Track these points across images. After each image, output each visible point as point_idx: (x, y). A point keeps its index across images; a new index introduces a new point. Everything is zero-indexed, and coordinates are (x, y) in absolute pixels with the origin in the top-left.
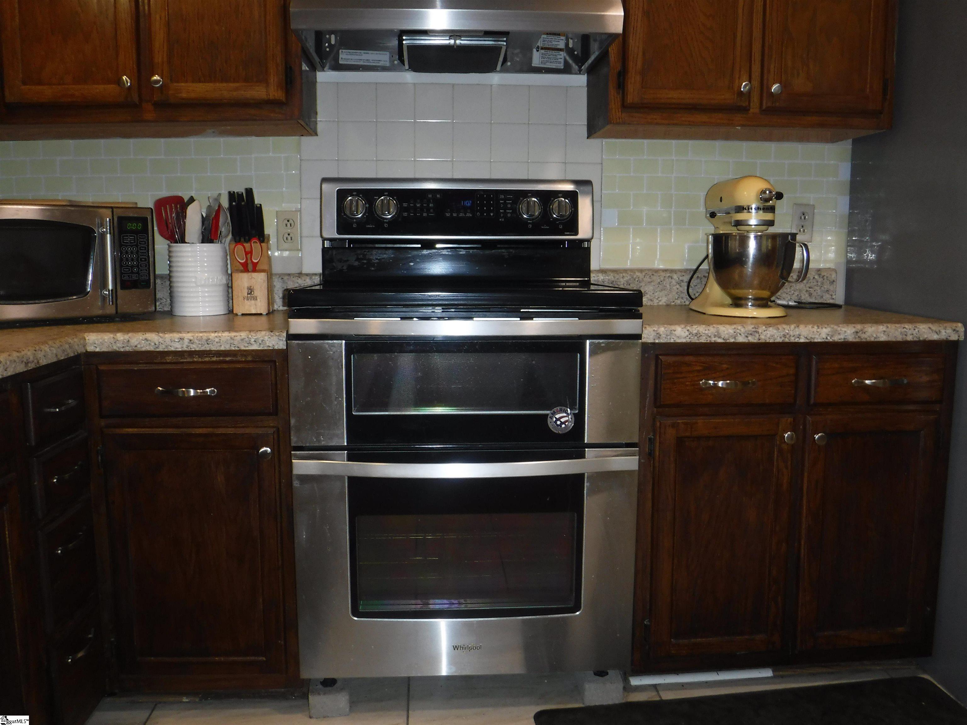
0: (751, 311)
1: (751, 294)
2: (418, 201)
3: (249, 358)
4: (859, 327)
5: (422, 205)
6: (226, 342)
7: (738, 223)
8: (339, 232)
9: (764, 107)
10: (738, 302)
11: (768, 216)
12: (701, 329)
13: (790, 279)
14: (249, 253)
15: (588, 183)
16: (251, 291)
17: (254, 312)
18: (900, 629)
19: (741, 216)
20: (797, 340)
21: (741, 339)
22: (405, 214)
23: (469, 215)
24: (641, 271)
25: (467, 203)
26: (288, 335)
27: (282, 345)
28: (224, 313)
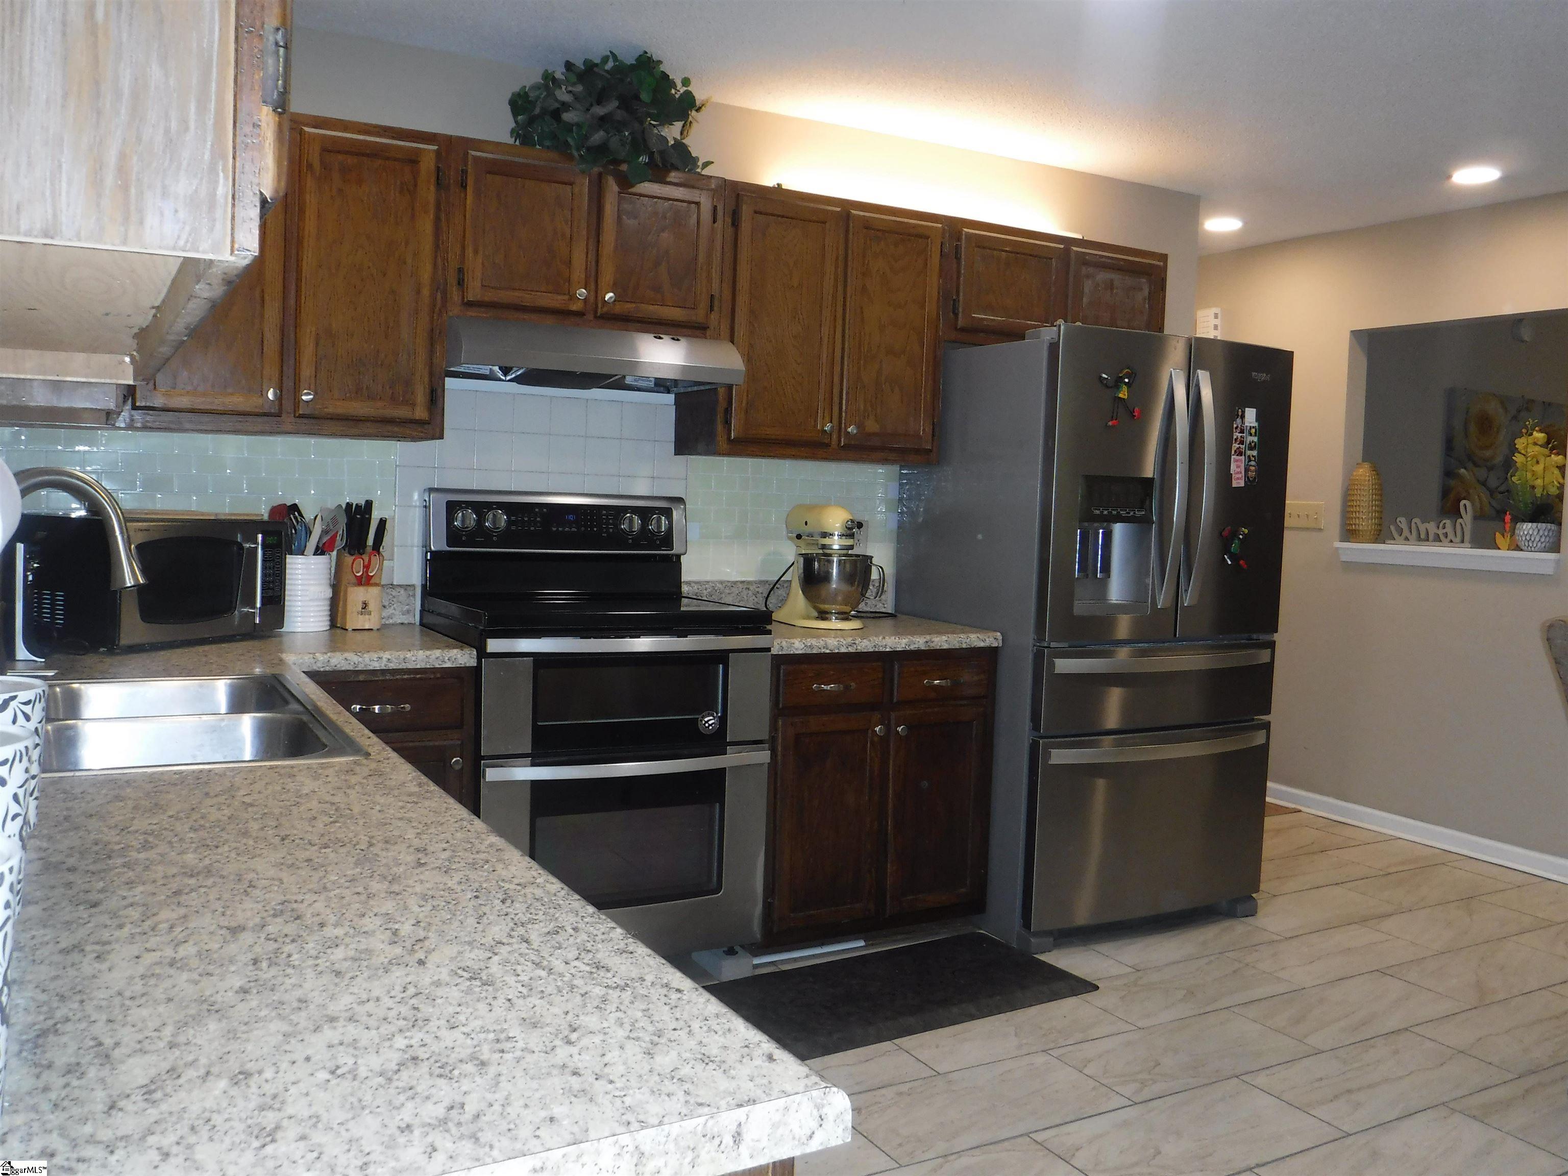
0: (835, 624)
1: (834, 608)
2: (526, 515)
3: (438, 675)
4: (928, 637)
5: (529, 519)
6: (422, 661)
7: (824, 547)
8: (449, 546)
9: (843, 443)
10: (823, 615)
11: (849, 542)
12: (814, 642)
13: (867, 595)
14: (367, 567)
15: (680, 500)
16: (365, 605)
17: (367, 628)
18: (963, 890)
19: (826, 541)
20: (884, 650)
21: (843, 650)
22: (513, 528)
23: (574, 529)
24: (721, 582)
25: (571, 517)
26: (482, 653)
27: (473, 663)
28: (328, 628)
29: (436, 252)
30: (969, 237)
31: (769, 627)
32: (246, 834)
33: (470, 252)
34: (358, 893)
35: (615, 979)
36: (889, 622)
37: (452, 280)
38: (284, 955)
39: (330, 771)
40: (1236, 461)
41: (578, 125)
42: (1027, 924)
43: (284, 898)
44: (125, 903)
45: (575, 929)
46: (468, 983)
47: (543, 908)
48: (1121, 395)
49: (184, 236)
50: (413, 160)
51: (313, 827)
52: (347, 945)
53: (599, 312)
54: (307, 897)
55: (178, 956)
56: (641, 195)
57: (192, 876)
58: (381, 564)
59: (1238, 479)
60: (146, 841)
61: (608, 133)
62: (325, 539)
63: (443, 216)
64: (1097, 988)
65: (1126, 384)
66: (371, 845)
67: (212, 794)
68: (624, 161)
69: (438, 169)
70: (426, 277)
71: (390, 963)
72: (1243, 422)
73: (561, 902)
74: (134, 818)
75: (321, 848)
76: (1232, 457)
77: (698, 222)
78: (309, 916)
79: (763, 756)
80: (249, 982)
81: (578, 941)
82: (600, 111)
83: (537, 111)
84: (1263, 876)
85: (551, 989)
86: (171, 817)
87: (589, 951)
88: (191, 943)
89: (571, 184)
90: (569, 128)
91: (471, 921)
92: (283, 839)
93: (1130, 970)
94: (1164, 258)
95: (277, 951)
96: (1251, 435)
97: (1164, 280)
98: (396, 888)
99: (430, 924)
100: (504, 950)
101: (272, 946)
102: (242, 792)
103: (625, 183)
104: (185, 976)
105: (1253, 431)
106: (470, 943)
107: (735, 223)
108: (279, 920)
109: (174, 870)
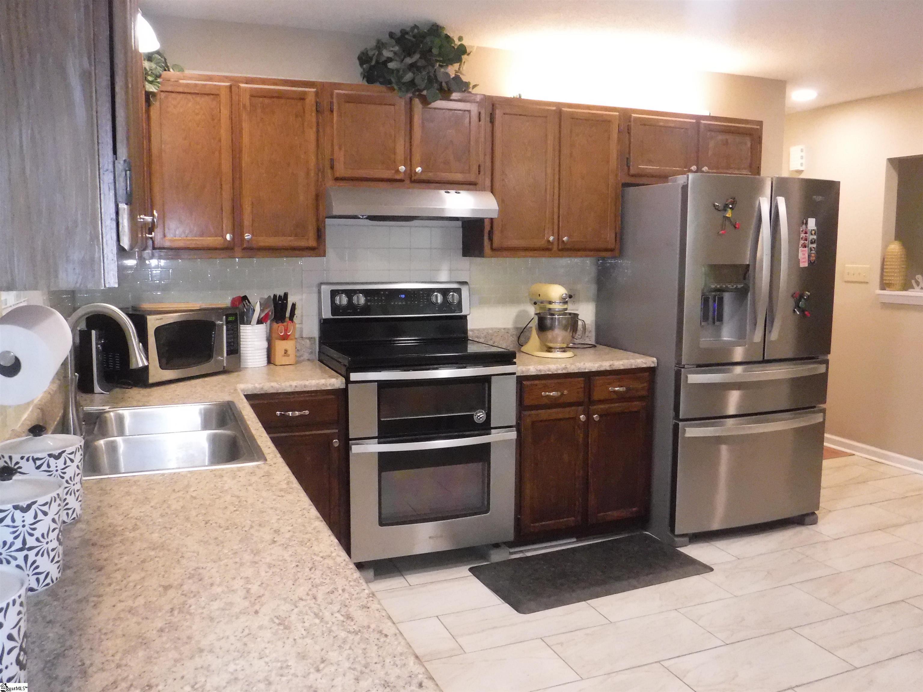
0: (558, 354)
1: (556, 345)
2: (376, 296)
3: (324, 394)
4: (611, 362)
5: (378, 298)
6: (315, 386)
7: (550, 310)
8: (333, 315)
9: (560, 247)
10: (549, 349)
11: (565, 306)
12: (542, 367)
14: (286, 330)
15: (465, 283)
16: (286, 351)
17: (287, 364)
18: (635, 509)
19: (551, 306)
20: (584, 371)
21: (560, 372)
22: (369, 303)
23: (404, 303)
24: (492, 329)
25: (403, 296)
26: (348, 381)
27: (343, 386)
28: (266, 364)
29: (317, 150)
30: (636, 119)
31: (514, 360)
32: (187, 519)
33: (336, 148)
34: (236, 562)
35: (354, 627)
36: (592, 351)
37: (327, 164)
38: (188, 606)
39: (242, 474)
40: (802, 251)
41: (398, 70)
42: (672, 530)
43: (197, 566)
44: (115, 568)
45: (343, 590)
46: (277, 627)
47: (330, 574)
48: (727, 215)
49: (79, 281)
50: (302, 98)
51: (224, 514)
52: (221, 599)
53: (413, 178)
54: (209, 565)
55: (135, 605)
56: (435, 109)
57: (153, 549)
58: (294, 328)
59: (804, 262)
60: (136, 525)
61: (414, 73)
62: (263, 315)
63: (321, 130)
64: (712, 570)
65: (730, 208)
66: (252, 527)
67: (177, 490)
68: (424, 90)
69: (317, 103)
70: (312, 165)
71: (240, 613)
72: (806, 227)
73: (341, 570)
74: (133, 508)
75: (224, 530)
76: (800, 249)
77: (470, 122)
78: (206, 578)
79: (512, 435)
80: (166, 624)
81: (343, 598)
82: (409, 61)
83: (373, 63)
84: (822, 499)
85: (319, 633)
86: (152, 507)
87: (346, 606)
88: (143, 596)
89: (394, 105)
90: (392, 71)
91: (290, 583)
92: (206, 523)
93: (734, 558)
94: (760, 123)
95: (184, 603)
96: (812, 234)
97: (760, 138)
98: (257, 558)
99: (268, 585)
100: (301, 604)
101: (183, 598)
102: (192, 489)
103: (425, 102)
104: (135, 619)
105: (813, 232)
106: (285, 599)
107: (492, 121)
108: (191, 581)
109: (145, 545)
